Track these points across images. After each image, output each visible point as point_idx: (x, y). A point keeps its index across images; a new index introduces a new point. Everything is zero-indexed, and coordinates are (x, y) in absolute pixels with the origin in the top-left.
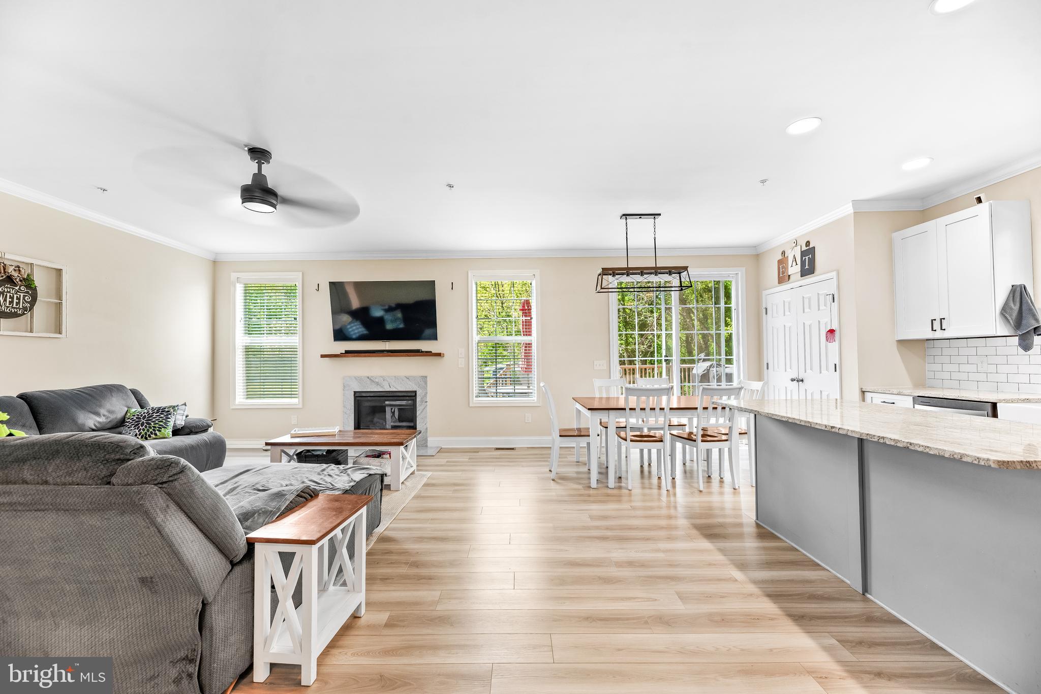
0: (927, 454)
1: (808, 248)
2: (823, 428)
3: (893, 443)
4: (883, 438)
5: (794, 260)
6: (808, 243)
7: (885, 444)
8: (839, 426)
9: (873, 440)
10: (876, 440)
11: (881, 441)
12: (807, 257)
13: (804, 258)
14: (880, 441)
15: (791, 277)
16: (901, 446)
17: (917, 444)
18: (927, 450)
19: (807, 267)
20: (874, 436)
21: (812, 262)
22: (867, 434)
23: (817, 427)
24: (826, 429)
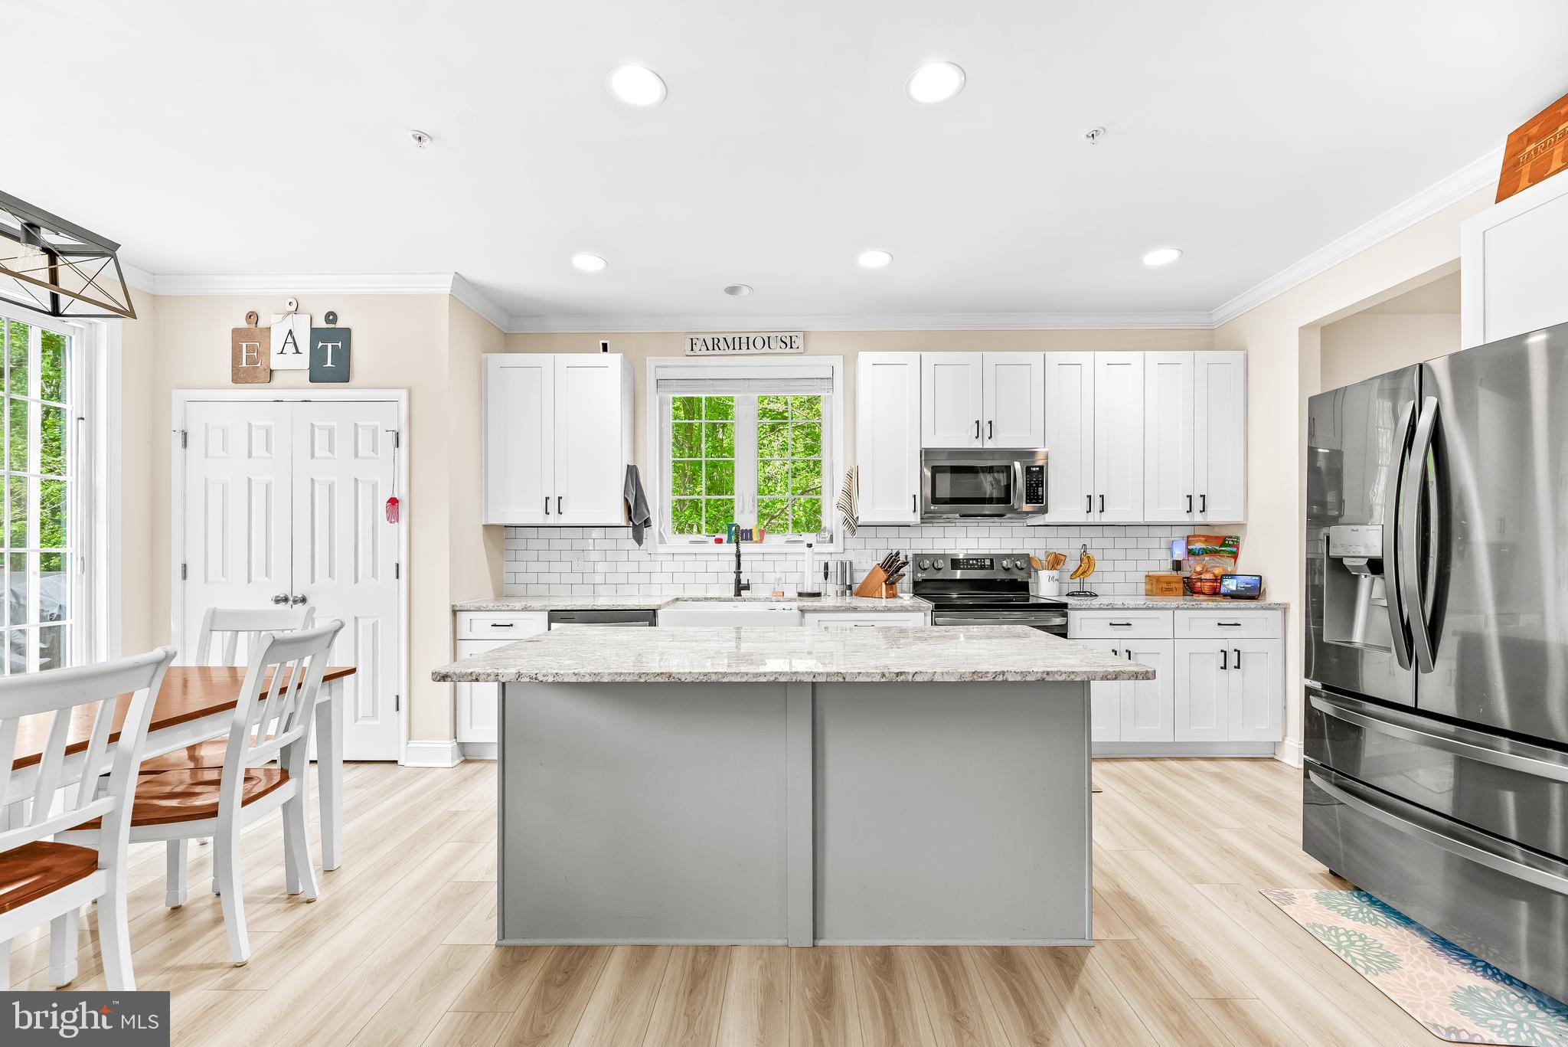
0: (1072, 682)
1: (331, 326)
2: (877, 679)
3: (1019, 678)
4: (1003, 673)
5: (290, 340)
6: (331, 317)
7: (1006, 682)
8: (912, 670)
9: (985, 679)
10: (990, 678)
11: (1000, 678)
12: (330, 345)
13: (320, 344)
14: (997, 679)
15: (275, 374)
16: (1033, 679)
17: (1057, 672)
18: (1073, 677)
19: (329, 364)
20: (987, 673)
21: (344, 357)
22: (974, 673)
23: (861, 679)
24: (884, 680)
